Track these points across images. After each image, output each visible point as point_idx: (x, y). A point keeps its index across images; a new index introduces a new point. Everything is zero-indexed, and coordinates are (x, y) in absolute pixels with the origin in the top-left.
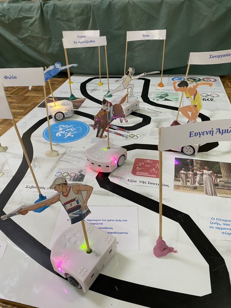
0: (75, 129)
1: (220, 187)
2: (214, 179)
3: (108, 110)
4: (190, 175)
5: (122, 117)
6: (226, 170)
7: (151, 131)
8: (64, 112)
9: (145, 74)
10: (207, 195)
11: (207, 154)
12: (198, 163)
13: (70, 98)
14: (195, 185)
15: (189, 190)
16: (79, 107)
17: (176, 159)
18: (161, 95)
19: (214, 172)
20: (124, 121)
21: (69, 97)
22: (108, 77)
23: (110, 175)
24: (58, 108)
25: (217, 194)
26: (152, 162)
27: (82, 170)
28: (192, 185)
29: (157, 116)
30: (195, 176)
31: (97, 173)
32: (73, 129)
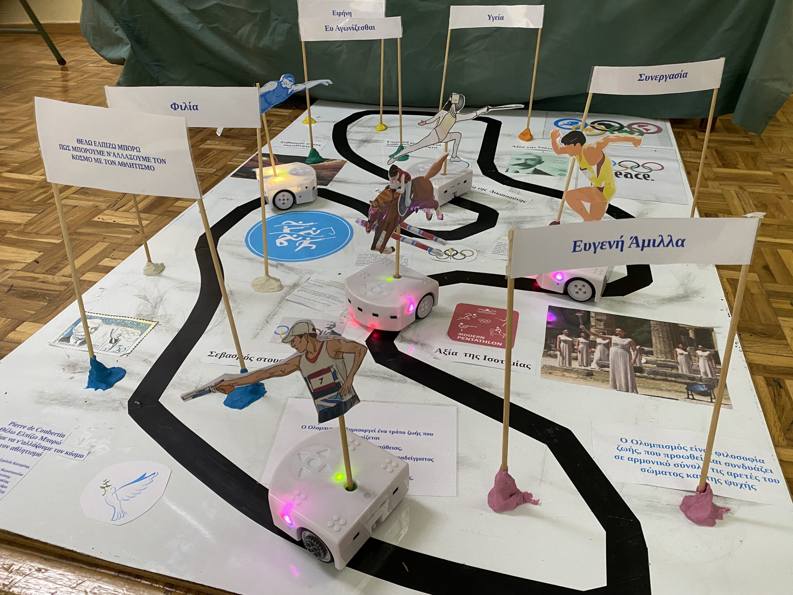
0: (319, 231)
1: (645, 374)
2: (633, 357)
3: (401, 191)
4: (581, 346)
5: (431, 208)
6: (663, 338)
7: (496, 244)
8: (294, 190)
9: (490, 110)
10: (615, 391)
11: (624, 302)
12: (600, 320)
13: (308, 159)
14: (589, 368)
15: (576, 378)
16: (331, 181)
17: (551, 309)
18: (526, 160)
19: (637, 342)
20: (435, 217)
21: (307, 156)
22: (400, 112)
23: (398, 337)
24: (281, 182)
25: (638, 389)
26: (495, 314)
27: (335, 323)
28: (583, 368)
29: (513, 208)
30: (590, 348)
31: (369, 331)
32: (314, 231)
